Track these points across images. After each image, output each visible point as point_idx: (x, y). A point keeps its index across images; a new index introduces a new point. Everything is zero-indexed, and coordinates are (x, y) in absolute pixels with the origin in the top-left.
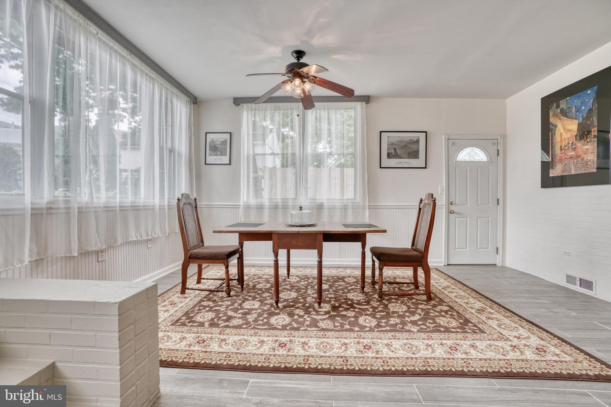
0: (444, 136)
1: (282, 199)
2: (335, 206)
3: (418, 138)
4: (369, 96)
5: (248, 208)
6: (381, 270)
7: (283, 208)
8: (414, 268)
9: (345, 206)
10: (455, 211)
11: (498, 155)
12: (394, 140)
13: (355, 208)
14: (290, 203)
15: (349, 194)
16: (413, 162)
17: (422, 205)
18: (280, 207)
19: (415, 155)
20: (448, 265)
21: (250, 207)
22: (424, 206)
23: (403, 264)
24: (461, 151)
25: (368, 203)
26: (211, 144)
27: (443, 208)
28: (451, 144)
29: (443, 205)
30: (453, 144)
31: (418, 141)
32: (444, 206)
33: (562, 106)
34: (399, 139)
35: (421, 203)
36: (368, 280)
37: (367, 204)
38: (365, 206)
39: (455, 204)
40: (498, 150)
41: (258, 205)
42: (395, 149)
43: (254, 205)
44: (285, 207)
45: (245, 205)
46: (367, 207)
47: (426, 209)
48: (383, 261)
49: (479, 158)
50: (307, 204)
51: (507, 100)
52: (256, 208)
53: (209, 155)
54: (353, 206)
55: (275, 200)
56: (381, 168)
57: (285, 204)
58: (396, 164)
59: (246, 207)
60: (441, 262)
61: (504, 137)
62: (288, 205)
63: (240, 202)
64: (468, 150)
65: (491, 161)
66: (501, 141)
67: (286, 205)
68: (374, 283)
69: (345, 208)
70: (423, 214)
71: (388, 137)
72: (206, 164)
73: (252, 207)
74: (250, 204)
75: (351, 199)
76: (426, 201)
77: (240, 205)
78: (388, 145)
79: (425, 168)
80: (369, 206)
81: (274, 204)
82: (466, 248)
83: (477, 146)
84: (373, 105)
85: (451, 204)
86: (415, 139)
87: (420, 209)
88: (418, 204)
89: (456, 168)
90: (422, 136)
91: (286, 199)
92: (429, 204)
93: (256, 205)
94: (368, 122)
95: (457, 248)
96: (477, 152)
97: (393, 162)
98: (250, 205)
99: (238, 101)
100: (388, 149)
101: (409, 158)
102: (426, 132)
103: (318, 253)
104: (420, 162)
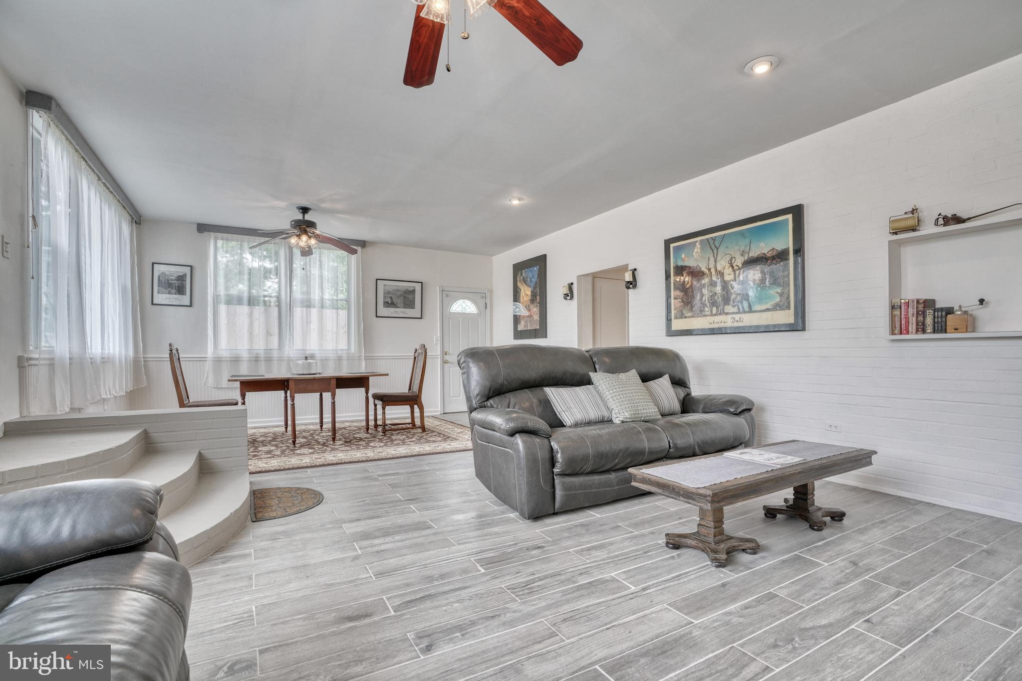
0: (438, 287)
1: (265, 350)
2: (328, 357)
3: (414, 288)
4: (365, 241)
5: (220, 361)
6: (384, 409)
7: (267, 360)
8: (410, 406)
9: (339, 357)
10: (449, 360)
11: (486, 308)
12: (390, 289)
13: (350, 358)
14: (275, 354)
15: (343, 345)
16: (409, 312)
17: (417, 354)
18: (263, 359)
19: (410, 304)
20: (444, 413)
21: (221, 359)
22: (418, 355)
23: (402, 403)
24: (454, 303)
25: (365, 353)
26: (161, 279)
27: (438, 358)
28: (445, 295)
29: (438, 355)
30: (447, 296)
31: (414, 291)
32: (439, 357)
33: (524, 275)
34: (395, 288)
35: (416, 352)
36: (372, 423)
37: (363, 355)
38: (360, 356)
39: (449, 354)
40: (486, 303)
41: (232, 357)
42: (391, 298)
43: (227, 357)
44: (269, 360)
45: (214, 358)
46: (363, 357)
47: (420, 357)
48: (385, 401)
49: (470, 310)
50: (295, 356)
51: (493, 257)
52: (230, 361)
53: (159, 292)
54: (348, 357)
55: (256, 351)
56: (377, 317)
57: (268, 356)
58: (392, 313)
59: (215, 359)
60: (438, 411)
61: (491, 291)
62: (272, 357)
63: (206, 353)
64: (460, 302)
65: (480, 314)
66: (488, 295)
67: (270, 357)
68: (376, 426)
69: (339, 360)
70: (417, 362)
71: (384, 285)
72: (153, 304)
73: (224, 359)
74: (221, 356)
75: (346, 350)
76: (420, 351)
77: (206, 358)
78: (384, 293)
79: (421, 318)
80: (365, 356)
81: (254, 356)
82: (460, 396)
83: (468, 299)
84: (369, 250)
85: (446, 354)
86: (411, 289)
87: (415, 358)
88: (413, 354)
89: (449, 319)
90: (418, 287)
91: (270, 349)
92: (422, 353)
93: (230, 358)
94: (364, 269)
95: (452, 397)
96: (468, 304)
97: (390, 311)
98: (222, 358)
99: (202, 228)
100: (385, 297)
101: (405, 307)
102: (422, 283)
103: (332, 395)
104: (416, 312)
